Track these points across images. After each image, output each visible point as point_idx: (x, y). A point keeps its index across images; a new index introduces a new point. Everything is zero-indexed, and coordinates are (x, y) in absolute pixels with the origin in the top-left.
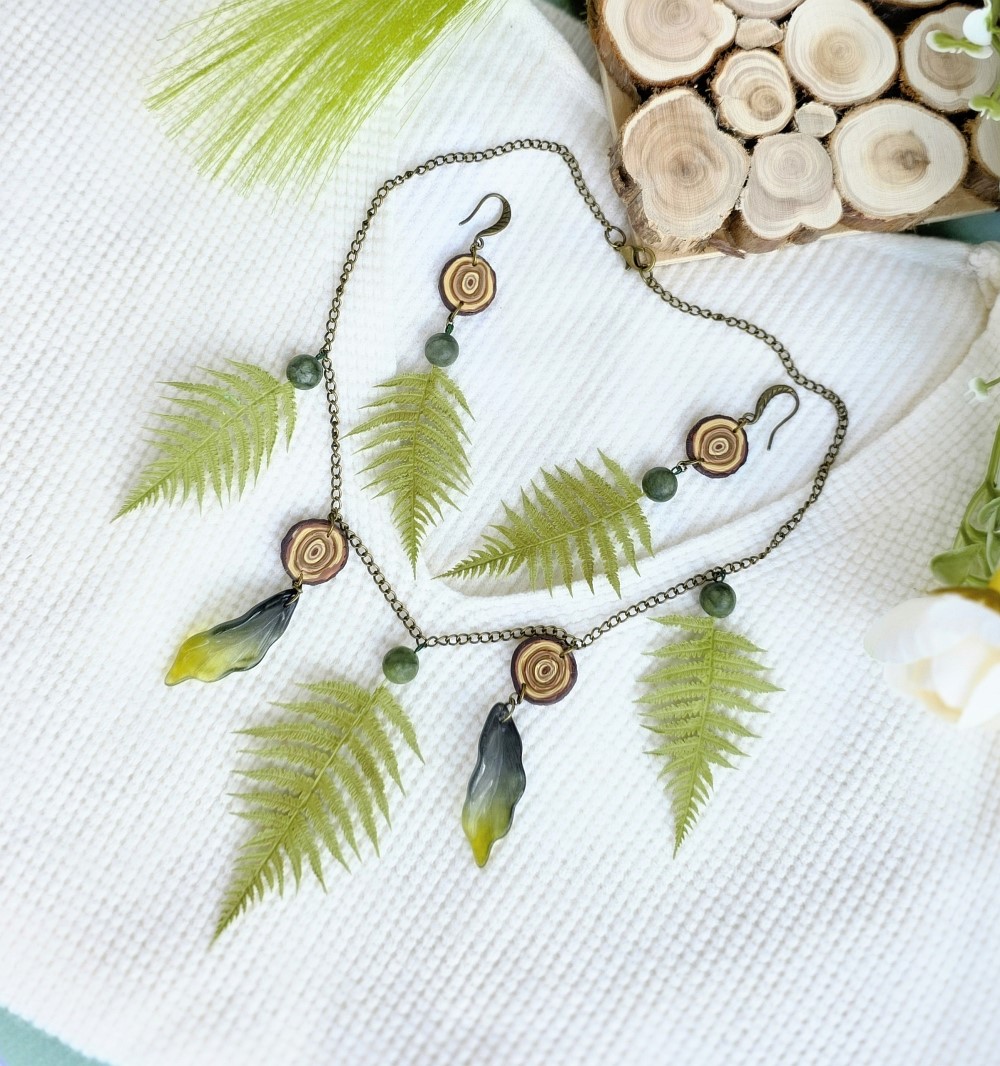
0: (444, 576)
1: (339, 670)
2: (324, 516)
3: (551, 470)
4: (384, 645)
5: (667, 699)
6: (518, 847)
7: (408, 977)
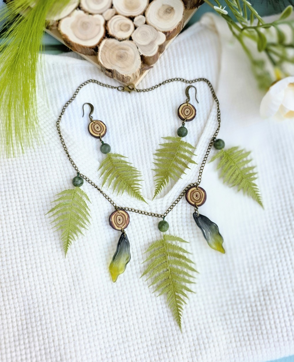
0: (154, 198)
1: (151, 241)
2: (114, 210)
3: (155, 152)
4: (155, 226)
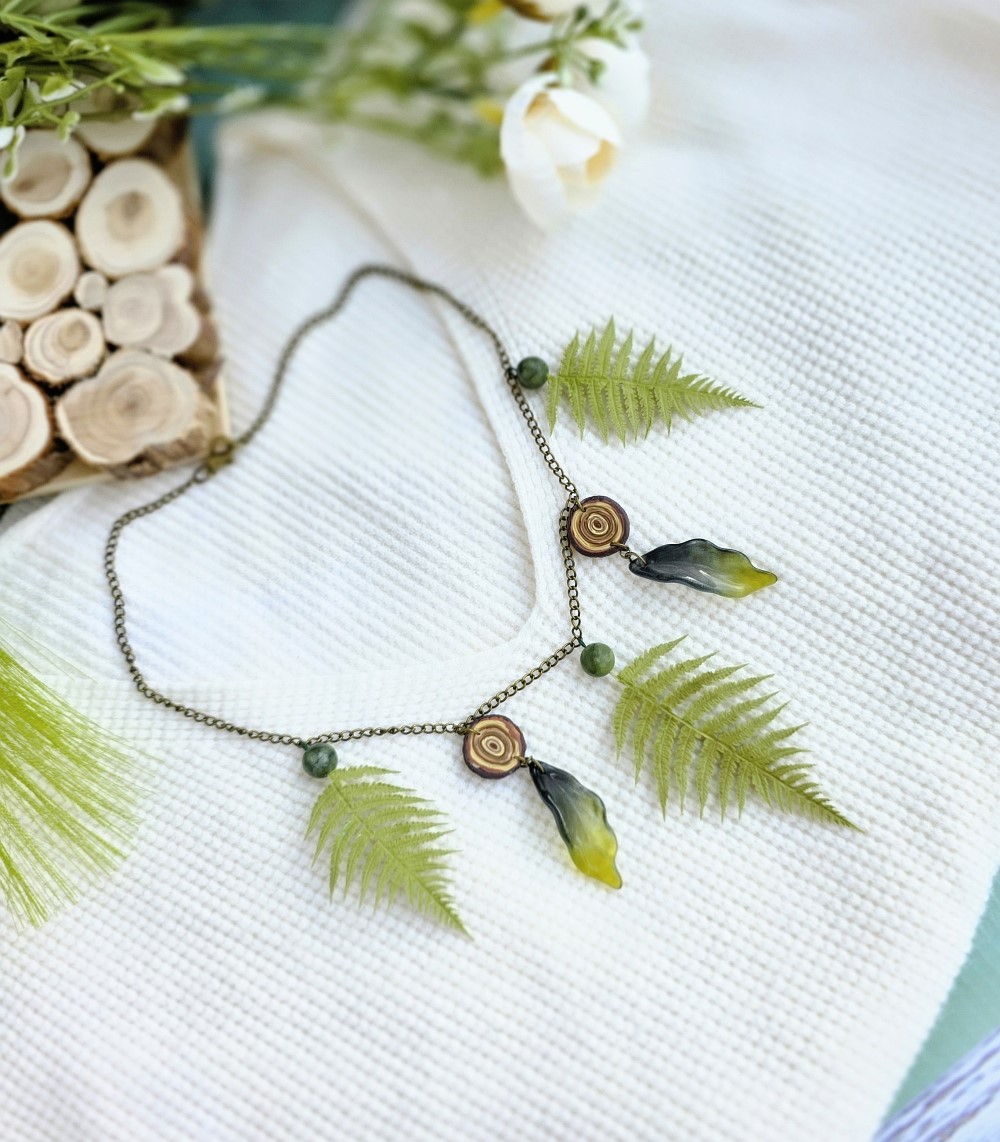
1: (605, 720)
2: (460, 739)
4: (582, 678)
5: (622, 416)
6: (758, 546)
7: (881, 644)
